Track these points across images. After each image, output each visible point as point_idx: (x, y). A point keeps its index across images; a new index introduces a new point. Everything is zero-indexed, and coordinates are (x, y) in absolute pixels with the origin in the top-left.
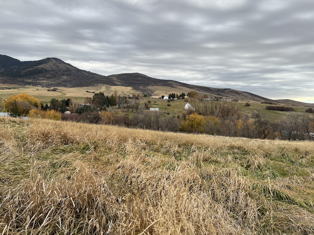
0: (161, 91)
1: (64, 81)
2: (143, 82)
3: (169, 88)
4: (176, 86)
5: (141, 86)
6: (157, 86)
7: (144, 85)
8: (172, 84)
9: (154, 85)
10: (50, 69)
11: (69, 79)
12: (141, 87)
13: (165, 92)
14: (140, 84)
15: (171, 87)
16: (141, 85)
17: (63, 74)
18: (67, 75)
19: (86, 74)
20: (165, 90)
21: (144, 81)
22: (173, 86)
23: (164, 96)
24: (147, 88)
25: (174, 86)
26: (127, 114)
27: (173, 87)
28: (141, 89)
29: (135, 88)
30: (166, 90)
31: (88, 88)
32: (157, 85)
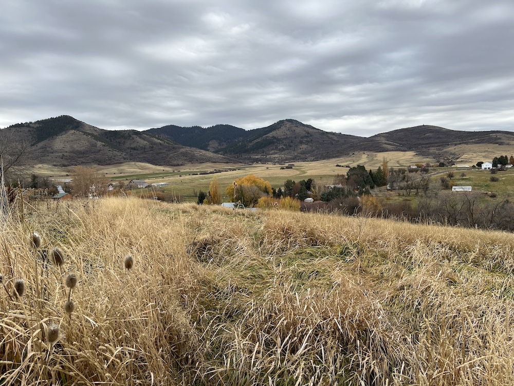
0: (475, 152)
1: (303, 153)
2: (437, 141)
3: (492, 146)
4: (508, 142)
5: (433, 148)
6: (466, 146)
7: (437, 146)
8: (500, 139)
9: (460, 144)
10: (282, 137)
11: (310, 148)
12: (433, 150)
13: (484, 154)
14: (431, 145)
15: (497, 143)
16: (433, 146)
17: (301, 143)
18: (307, 143)
19: (335, 138)
20: (485, 152)
21: (439, 138)
22: (502, 141)
23: (483, 163)
24: (445, 150)
25: (504, 141)
26: (407, 200)
27: (501, 144)
28: (431, 154)
29: (421, 153)
30: (487, 151)
31: (339, 160)
32: (466, 143)
